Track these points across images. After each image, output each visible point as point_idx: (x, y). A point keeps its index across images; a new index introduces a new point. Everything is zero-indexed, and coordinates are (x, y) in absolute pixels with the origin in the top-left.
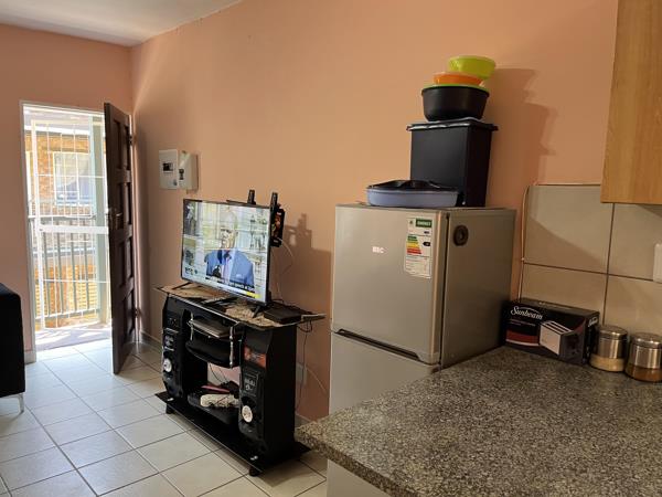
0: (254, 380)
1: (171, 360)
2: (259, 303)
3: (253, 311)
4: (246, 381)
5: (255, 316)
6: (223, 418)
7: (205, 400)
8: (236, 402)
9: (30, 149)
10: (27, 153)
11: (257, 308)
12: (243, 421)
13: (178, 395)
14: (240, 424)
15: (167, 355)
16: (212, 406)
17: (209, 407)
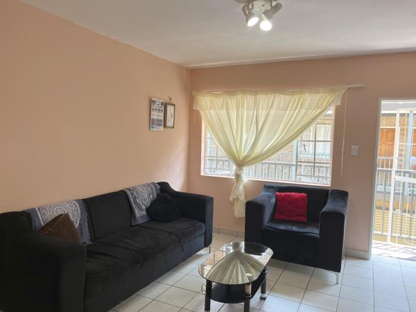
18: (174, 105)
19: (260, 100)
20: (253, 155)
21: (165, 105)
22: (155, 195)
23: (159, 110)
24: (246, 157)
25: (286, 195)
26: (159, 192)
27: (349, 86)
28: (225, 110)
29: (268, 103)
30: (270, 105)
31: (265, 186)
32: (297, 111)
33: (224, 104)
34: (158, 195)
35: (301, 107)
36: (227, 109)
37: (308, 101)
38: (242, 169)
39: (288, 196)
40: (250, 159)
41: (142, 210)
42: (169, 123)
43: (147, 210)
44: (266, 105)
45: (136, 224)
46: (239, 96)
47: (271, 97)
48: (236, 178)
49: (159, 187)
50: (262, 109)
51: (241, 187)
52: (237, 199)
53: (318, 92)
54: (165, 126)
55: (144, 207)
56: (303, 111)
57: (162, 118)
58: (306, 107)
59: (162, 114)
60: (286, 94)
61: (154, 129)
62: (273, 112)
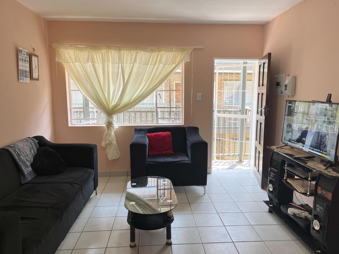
0: (323, 206)
1: (273, 185)
2: (329, 162)
3: (325, 165)
4: (317, 206)
5: (326, 169)
6: (301, 223)
7: (290, 211)
8: (310, 216)
9: (215, 81)
10: (215, 82)
11: (328, 164)
12: (313, 228)
13: (275, 204)
14: (311, 229)
15: (271, 182)
16: (295, 215)
17: (293, 215)
18: (37, 56)
19: (124, 55)
20: (122, 104)
21: (30, 56)
22: (36, 150)
23: (25, 61)
24: (116, 106)
25: (155, 135)
26: (38, 146)
27: (194, 47)
28: (90, 63)
29: (131, 58)
30: (133, 59)
31: (135, 130)
32: (156, 66)
33: (90, 58)
34: (38, 150)
35: (160, 62)
36: (93, 62)
37: (164, 58)
38: (112, 117)
39: (158, 136)
40: (119, 107)
41: (28, 167)
42: (35, 75)
43: (32, 165)
44: (129, 60)
45: (26, 181)
46: (104, 51)
47: (133, 53)
48: (107, 125)
49: (37, 141)
50: (126, 63)
51: (113, 133)
52: (110, 144)
53: (171, 51)
54: (31, 77)
55: (29, 164)
56: (161, 65)
57: (28, 69)
58: (163, 63)
59: (28, 65)
60: (146, 51)
61: (22, 81)
62: (136, 65)
